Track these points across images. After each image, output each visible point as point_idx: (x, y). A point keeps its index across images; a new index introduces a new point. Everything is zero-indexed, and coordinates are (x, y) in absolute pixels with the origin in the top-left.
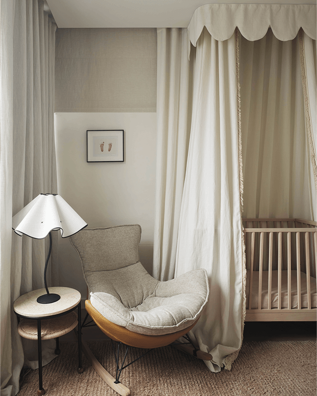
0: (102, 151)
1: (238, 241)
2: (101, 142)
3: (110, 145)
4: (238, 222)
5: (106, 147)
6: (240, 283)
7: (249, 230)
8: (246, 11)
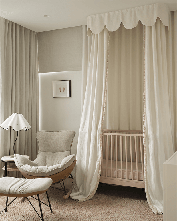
0: (60, 91)
1: (99, 139)
2: (60, 87)
3: (64, 88)
4: (99, 129)
5: (62, 89)
6: (98, 161)
7: (105, 134)
8: (109, 16)
